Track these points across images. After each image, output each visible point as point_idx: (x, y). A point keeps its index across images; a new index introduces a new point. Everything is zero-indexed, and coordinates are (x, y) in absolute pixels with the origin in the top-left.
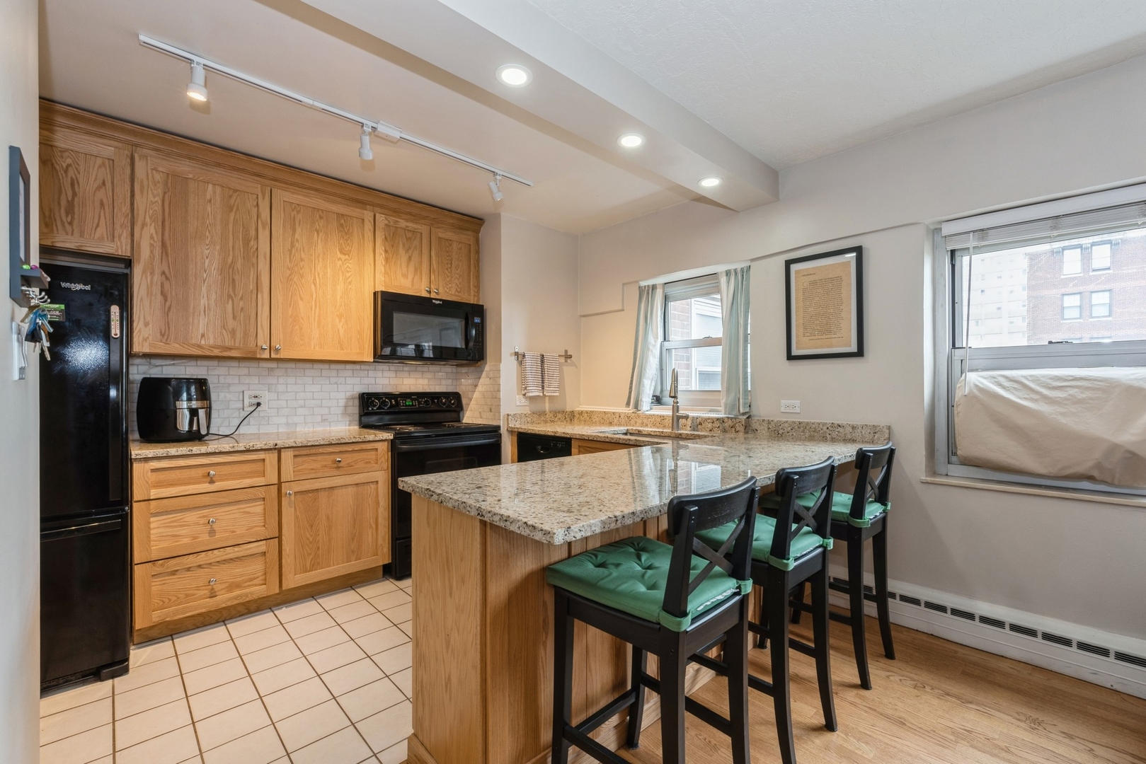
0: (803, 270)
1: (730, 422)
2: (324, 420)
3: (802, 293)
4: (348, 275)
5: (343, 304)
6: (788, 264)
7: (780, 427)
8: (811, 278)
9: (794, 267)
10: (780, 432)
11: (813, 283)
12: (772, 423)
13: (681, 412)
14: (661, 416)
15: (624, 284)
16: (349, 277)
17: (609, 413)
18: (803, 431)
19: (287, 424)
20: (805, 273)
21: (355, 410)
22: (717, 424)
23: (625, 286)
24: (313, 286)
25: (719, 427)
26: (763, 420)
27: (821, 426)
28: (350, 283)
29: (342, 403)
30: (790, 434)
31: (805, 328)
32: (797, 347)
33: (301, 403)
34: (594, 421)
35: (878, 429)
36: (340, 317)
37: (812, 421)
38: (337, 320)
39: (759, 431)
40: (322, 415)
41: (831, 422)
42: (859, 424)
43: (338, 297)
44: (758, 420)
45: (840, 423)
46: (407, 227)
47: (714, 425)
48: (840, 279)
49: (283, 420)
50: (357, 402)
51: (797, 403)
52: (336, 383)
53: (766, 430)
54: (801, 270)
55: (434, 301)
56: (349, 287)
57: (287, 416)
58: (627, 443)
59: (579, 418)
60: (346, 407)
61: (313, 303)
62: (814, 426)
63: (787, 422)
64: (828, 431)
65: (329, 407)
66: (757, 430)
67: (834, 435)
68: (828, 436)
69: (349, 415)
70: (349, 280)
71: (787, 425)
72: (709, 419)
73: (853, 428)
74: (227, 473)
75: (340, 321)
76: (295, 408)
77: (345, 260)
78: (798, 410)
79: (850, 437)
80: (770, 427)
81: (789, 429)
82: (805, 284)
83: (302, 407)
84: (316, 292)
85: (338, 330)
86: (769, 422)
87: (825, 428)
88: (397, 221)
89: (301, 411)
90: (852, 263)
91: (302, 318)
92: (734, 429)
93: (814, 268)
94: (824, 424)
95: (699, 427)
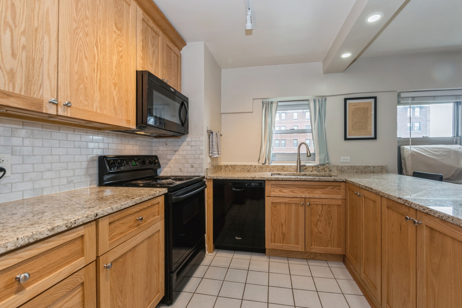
0: (352, 103)
1: (322, 167)
2: (69, 182)
3: (351, 113)
4: (121, 49)
5: (117, 74)
6: (346, 100)
7: (343, 168)
8: (356, 107)
9: (348, 102)
10: (343, 170)
11: (356, 109)
12: (339, 167)
13: (302, 164)
14: (282, 166)
15: (253, 99)
16: (121, 51)
17: (248, 165)
18: (353, 170)
19: (34, 189)
20: (353, 105)
21: (95, 171)
22: (315, 168)
23: (254, 100)
24: (95, 48)
25: (316, 170)
26: (335, 166)
27: (361, 167)
28: (121, 57)
29: (84, 165)
30: (347, 171)
31: (352, 127)
32: (349, 135)
33: (48, 166)
34: (237, 170)
35: (383, 167)
36: (115, 85)
37: (357, 165)
38: (113, 88)
39: (333, 171)
40: (68, 177)
41: (365, 165)
42: (376, 165)
43: (114, 67)
44: (332, 166)
45: (368, 165)
46: (153, 27)
47: (313, 169)
48: (367, 108)
49: (29, 186)
50: (96, 164)
51: (349, 158)
52: (80, 147)
53: (336, 170)
54: (351, 103)
55: (171, 89)
56: (121, 60)
57: (33, 181)
58: (313, 180)
59: (225, 169)
60: (87, 168)
61: (96, 65)
62: (358, 167)
63: (346, 166)
64: (363, 169)
65: (74, 170)
66: (331, 170)
67: (366, 170)
68: (364, 171)
69: (90, 175)
70: (121, 54)
71: (346, 167)
72: (310, 166)
73: (374, 167)
74: (41, 267)
75: (115, 89)
76: (42, 172)
77: (119, 35)
78: (349, 161)
79: (372, 171)
80: (338, 169)
81: (347, 169)
82: (353, 109)
83: (49, 170)
84: (98, 56)
85: (114, 98)
86: (337, 166)
87: (362, 168)
88: (149, 20)
89: (47, 175)
90: (372, 103)
91: (87, 78)
92: (324, 170)
93: (357, 103)
94: (362, 166)
95: (305, 170)
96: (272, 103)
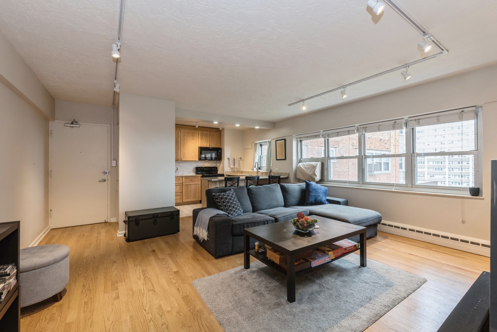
2: (189, 173)
3: (278, 147)
5: (192, 150)
6: (276, 141)
7: (275, 174)
8: (279, 144)
9: (277, 142)
15: (251, 142)
17: (249, 171)
19: (182, 173)
21: (195, 170)
29: (192, 169)
31: (278, 154)
32: (277, 158)
33: (185, 169)
43: (192, 148)
46: (205, 133)
48: (283, 145)
50: (195, 169)
52: (191, 165)
55: (210, 148)
60: (193, 170)
61: (188, 150)
62: (279, 173)
65: (190, 170)
67: (282, 175)
70: (194, 145)
73: (284, 173)
75: (192, 153)
77: (193, 141)
78: (278, 170)
85: (192, 155)
88: (203, 132)
89: (185, 171)
90: (284, 142)
93: (279, 142)
96: (257, 143)
